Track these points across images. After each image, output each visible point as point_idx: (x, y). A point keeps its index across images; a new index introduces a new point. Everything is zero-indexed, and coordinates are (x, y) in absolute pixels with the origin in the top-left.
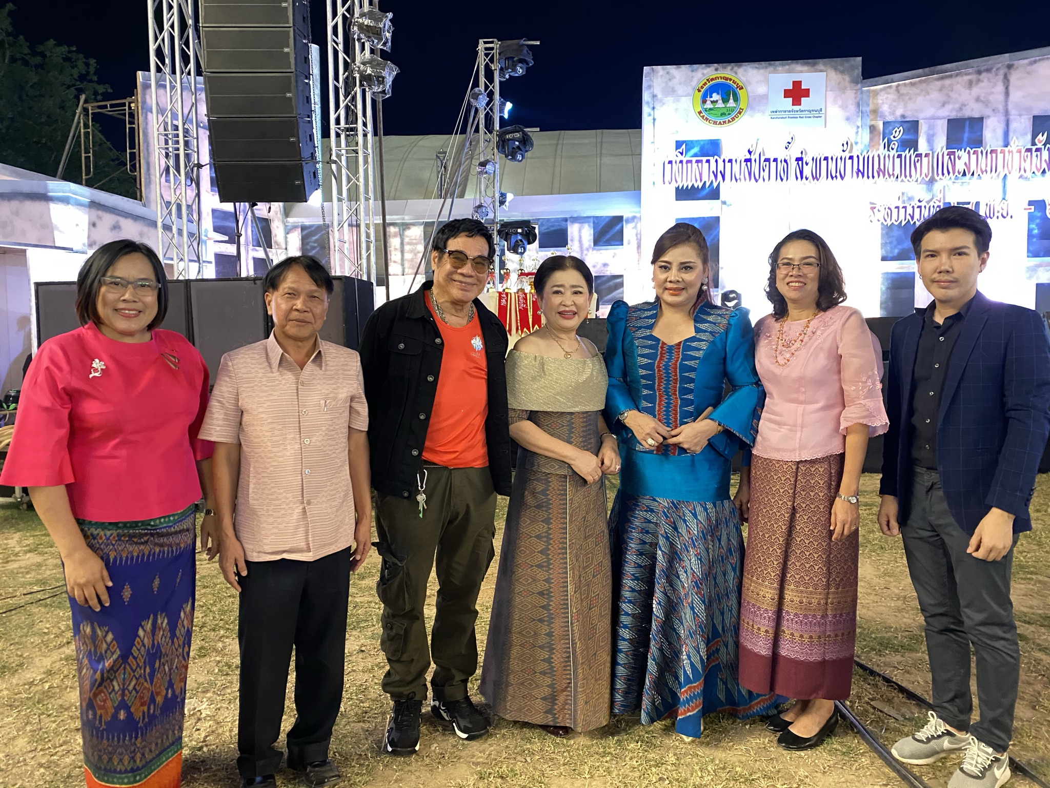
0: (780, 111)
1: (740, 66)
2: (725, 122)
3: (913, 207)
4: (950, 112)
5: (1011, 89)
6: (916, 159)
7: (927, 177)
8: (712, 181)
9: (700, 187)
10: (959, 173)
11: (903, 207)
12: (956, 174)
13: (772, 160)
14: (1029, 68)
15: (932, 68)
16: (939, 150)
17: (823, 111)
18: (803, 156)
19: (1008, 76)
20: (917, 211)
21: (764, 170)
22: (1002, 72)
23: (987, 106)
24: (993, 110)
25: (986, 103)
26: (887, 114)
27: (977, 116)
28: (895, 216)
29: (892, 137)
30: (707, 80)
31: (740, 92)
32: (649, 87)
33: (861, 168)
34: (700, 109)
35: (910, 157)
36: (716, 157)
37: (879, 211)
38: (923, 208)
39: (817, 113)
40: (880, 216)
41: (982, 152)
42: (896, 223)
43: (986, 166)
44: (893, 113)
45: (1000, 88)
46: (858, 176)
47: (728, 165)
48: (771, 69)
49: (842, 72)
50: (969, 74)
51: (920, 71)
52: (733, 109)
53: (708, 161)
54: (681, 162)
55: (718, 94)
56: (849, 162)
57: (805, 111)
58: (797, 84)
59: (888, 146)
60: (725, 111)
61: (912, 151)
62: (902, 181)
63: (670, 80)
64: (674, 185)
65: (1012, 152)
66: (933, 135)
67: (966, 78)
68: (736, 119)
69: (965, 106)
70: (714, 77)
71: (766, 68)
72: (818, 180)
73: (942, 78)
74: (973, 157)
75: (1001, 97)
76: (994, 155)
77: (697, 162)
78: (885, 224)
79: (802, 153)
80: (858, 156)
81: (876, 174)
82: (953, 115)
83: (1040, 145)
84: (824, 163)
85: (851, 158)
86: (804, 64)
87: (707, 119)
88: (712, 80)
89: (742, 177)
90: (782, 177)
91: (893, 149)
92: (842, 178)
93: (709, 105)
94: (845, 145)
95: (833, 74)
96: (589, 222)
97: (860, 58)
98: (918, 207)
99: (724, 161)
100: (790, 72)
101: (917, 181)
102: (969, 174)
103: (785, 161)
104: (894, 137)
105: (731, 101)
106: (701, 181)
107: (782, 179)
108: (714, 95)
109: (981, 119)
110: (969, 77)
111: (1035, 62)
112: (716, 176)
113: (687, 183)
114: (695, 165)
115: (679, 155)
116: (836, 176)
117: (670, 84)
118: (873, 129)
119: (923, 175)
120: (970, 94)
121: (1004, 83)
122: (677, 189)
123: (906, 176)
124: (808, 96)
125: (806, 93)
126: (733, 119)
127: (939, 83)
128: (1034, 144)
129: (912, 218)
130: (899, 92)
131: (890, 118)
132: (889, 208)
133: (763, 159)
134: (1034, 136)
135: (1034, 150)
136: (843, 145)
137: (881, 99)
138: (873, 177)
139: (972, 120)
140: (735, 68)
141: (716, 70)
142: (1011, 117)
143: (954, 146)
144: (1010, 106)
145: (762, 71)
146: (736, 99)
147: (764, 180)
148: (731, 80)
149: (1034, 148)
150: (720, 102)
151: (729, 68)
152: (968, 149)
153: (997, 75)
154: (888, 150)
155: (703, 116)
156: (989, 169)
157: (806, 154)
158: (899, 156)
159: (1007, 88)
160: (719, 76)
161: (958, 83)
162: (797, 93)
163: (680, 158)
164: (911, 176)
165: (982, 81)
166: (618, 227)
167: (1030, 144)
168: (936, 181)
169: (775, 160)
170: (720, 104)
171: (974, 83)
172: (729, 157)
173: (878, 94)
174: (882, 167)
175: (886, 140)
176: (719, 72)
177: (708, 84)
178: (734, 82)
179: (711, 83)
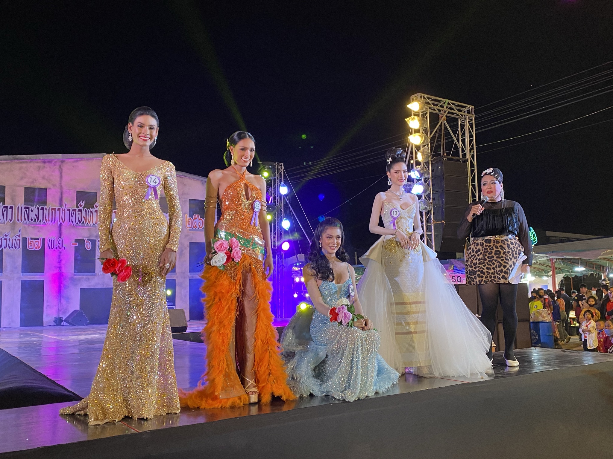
3: (2, 239)
4: (26, 183)
5: (63, 174)
6: (4, 209)
7: (11, 221)
12: (30, 220)
14: (74, 164)
15: (15, 156)
16: (19, 205)
19: (62, 167)
20: (4, 242)
22: (58, 164)
24: (53, 185)
25: (49, 181)
27: (43, 188)
38: (8, 240)
41: (46, 209)
45: (57, 174)
50: (38, 162)
51: (6, 157)
65: (65, 210)
66: (15, 196)
67: (36, 165)
69: (36, 181)
73: (21, 163)
74: (41, 211)
75: (58, 179)
76: (54, 211)
82: (28, 186)
83: (81, 208)
98: (5, 239)
101: (4, 223)
102: (38, 221)
111: (77, 161)
119: (8, 219)
120: (39, 174)
121: (59, 170)
127: (19, 165)
134: (78, 203)
135: (77, 210)
139: (40, 189)
142: (64, 190)
143: (29, 203)
144: (63, 184)
152: (38, 206)
153: (55, 165)
156: (50, 219)
161: (31, 167)
165: (46, 168)
167: (75, 206)
168: (17, 224)
171: (41, 168)
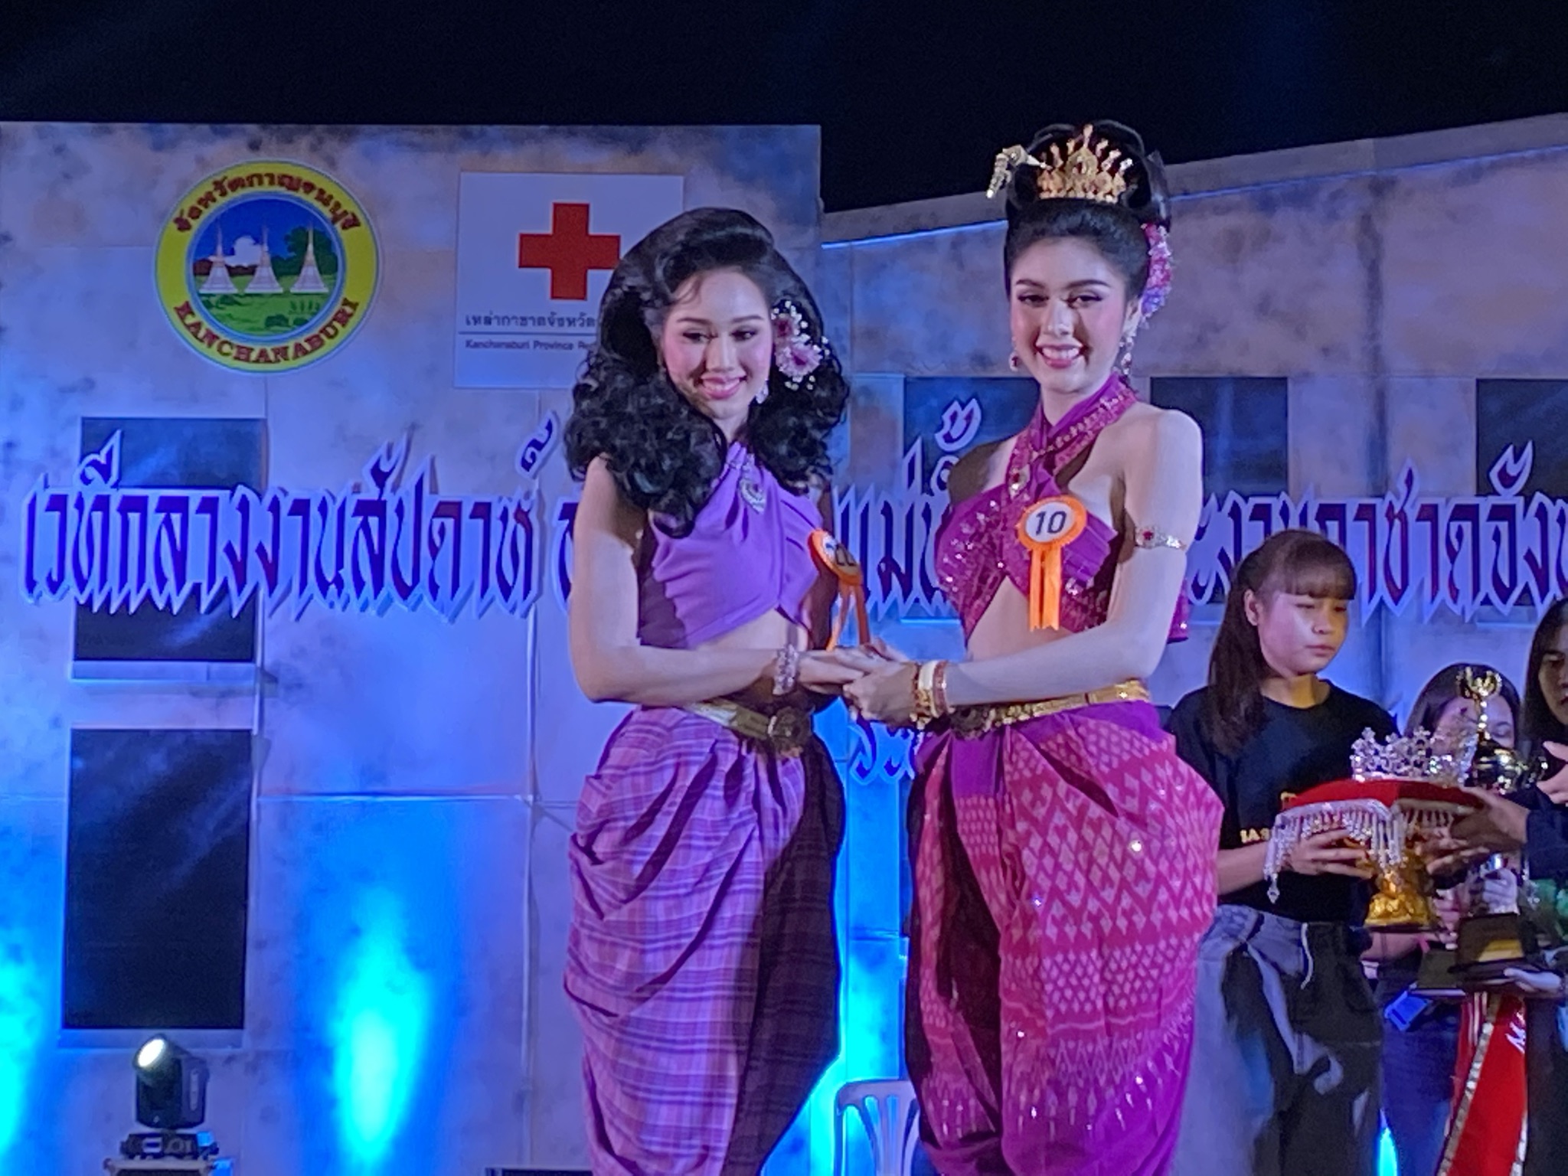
1: (352, 136)
2: (282, 353)
4: (1159, 350)
5: (1389, 273)
8: (225, 588)
9: (177, 609)
13: (467, 510)
14: (1455, 197)
21: (434, 551)
23: (1300, 333)
24: (1325, 351)
26: (918, 347)
27: (1260, 368)
29: (940, 437)
30: (218, 185)
31: (347, 236)
34: (184, 296)
36: (241, 490)
41: (1285, 512)
44: (941, 346)
45: (1346, 268)
47: (291, 525)
48: (469, 153)
50: (1228, 209)
52: (314, 304)
53: (209, 506)
54: (102, 503)
55: (258, 241)
58: (571, 216)
59: (924, 474)
60: (283, 308)
63: (67, 176)
64: (70, 595)
65: (1403, 516)
68: (329, 343)
69: (1217, 330)
70: (243, 173)
71: (451, 149)
74: (1253, 530)
76: (1332, 526)
83: (1508, 497)
86: (600, 142)
87: (211, 337)
88: (236, 184)
89: (346, 573)
90: (509, 579)
93: (218, 283)
95: (709, 184)
97: (815, 130)
99: (275, 507)
100: (541, 166)
103: (522, 517)
104: (948, 438)
105: (310, 270)
106: (180, 583)
107: (506, 590)
108: (243, 244)
109: (1283, 381)
110: (1231, 221)
111: (1477, 174)
112: (240, 570)
113: (122, 593)
114: (155, 519)
117: (68, 193)
121: (1361, 248)
122: (84, 612)
126: (316, 342)
130: (961, 266)
131: (932, 367)
137: (893, 289)
139: (1244, 384)
140: (331, 145)
141: (254, 146)
142: (1395, 383)
144: (1389, 338)
145: (435, 160)
146: (329, 264)
147: (434, 589)
148: (309, 187)
150: (266, 272)
151: (304, 142)
152: (1233, 496)
153: (1332, 216)
154: (926, 489)
155: (197, 327)
159: (1373, 269)
160: (262, 169)
162: (570, 252)
163: (100, 486)
167: (1472, 488)
169: (482, 511)
170: (265, 282)
171: (1248, 244)
172: (296, 493)
173: (884, 266)
174: (900, 558)
175: (917, 447)
176: (263, 156)
177: (221, 201)
178: (323, 198)
179: (232, 195)
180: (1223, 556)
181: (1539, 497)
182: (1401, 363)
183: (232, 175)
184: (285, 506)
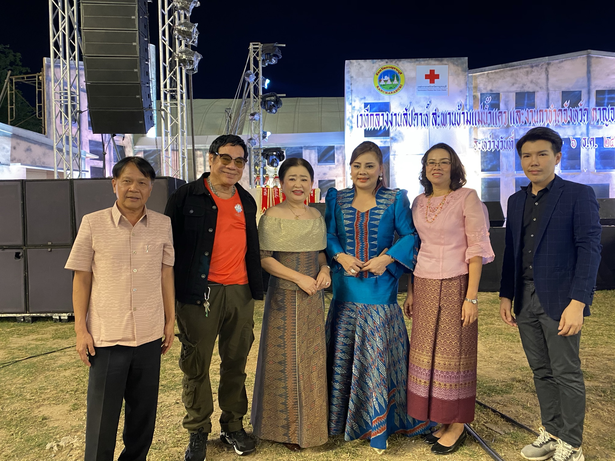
0: (423, 87)
1: (401, 61)
2: (392, 93)
3: (498, 141)
4: (516, 88)
5: (549, 76)
6: (499, 114)
7: (505, 124)
8: (385, 126)
9: (378, 129)
10: (523, 123)
11: (493, 141)
12: (521, 123)
13: (419, 114)
14: (559, 65)
15: (507, 64)
16: (511, 110)
17: (447, 86)
18: (437, 112)
19: (548, 69)
20: (500, 144)
21: (414, 120)
22: (545, 67)
24: (540, 88)
25: (536, 84)
26: (482, 89)
27: (531, 90)
28: (488, 147)
29: (485, 102)
30: (382, 68)
31: (400, 75)
32: (349, 72)
33: (469, 119)
34: (378, 85)
35: (496, 113)
36: (387, 112)
37: (479, 143)
38: (504, 142)
39: (444, 88)
40: (480, 146)
41: (535, 111)
42: (489, 150)
43: (537, 119)
44: (486, 89)
45: (543, 76)
46: (467, 124)
47: (394, 117)
48: (417, 63)
49: (457, 65)
50: (527, 68)
51: (500, 66)
52: (396, 85)
53: (383, 115)
54: (367, 115)
55: (388, 76)
56: (462, 116)
57: (437, 86)
58: (432, 72)
59: (483, 107)
60: (392, 86)
61: (497, 109)
62: (492, 127)
63: (360, 68)
64: (363, 128)
65: (551, 111)
66: (508, 101)
67: (525, 70)
68: (398, 91)
69: (525, 85)
70: (385, 67)
71: (415, 62)
72: (445, 126)
73: (512, 70)
74: (530, 114)
75: (544, 81)
76: (541, 113)
77: (376, 115)
78: (483, 150)
79: (436, 110)
80: (467, 113)
81: (477, 123)
82: (519, 90)
83: (566, 108)
84: (448, 116)
85: (463, 113)
86: (436, 60)
87: (382, 91)
88: (384, 68)
89: (402, 124)
90: (425, 124)
91: (486, 109)
92: (459, 125)
93: (382, 83)
94: (460, 107)
95: (452, 66)
96: (315, 149)
97: (467, 58)
98: (501, 141)
99: (392, 115)
100: (428, 64)
101: (500, 127)
102: (528, 123)
103: (426, 115)
104: (487, 102)
105: (395, 80)
106: (379, 126)
107: (425, 125)
108: (386, 77)
109: (534, 93)
110: (527, 69)
111: (562, 61)
112: (387, 124)
113: (371, 127)
114: (375, 117)
115: (366, 111)
116: (455, 124)
117: (361, 70)
118: (475, 97)
119: (503, 124)
120: (527, 79)
121: (546, 73)
122: (365, 130)
123: (494, 124)
124: (438, 78)
125: (437, 77)
126: (397, 91)
127: (510, 73)
128: (563, 107)
129: (498, 147)
130: (488, 77)
131: (484, 92)
132: (485, 142)
133: (414, 114)
134: (563, 103)
135: (563, 110)
136: (459, 106)
137: (479, 80)
138: (476, 124)
139: (528, 93)
140: (398, 62)
141: (387, 63)
142: (550, 92)
143: (519, 107)
144: (549, 86)
145: (413, 64)
146: (398, 80)
147: (414, 125)
148: (395, 68)
149: (563, 109)
150: (389, 81)
151: (394, 62)
152: (527, 109)
153: (541, 68)
154: (484, 109)
155: (380, 89)
156: (539, 121)
157: (438, 111)
158: (490, 113)
160: (388, 66)
161: (520, 72)
162: (432, 77)
163: (367, 112)
164: (496, 124)
165: (534, 72)
166: (332, 152)
167: (561, 107)
168: (510, 127)
169: (421, 114)
170: (389, 82)
171: (529, 73)
172: (395, 112)
173: (477, 78)
174: (480, 119)
175: (482, 103)
176: (388, 64)
177: (382, 71)
178: (397, 70)
179: (384, 70)
180: (526, 118)
181: (570, 108)
182: (551, 89)
183: (384, 67)
184: (393, 114)
